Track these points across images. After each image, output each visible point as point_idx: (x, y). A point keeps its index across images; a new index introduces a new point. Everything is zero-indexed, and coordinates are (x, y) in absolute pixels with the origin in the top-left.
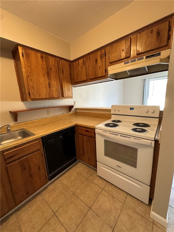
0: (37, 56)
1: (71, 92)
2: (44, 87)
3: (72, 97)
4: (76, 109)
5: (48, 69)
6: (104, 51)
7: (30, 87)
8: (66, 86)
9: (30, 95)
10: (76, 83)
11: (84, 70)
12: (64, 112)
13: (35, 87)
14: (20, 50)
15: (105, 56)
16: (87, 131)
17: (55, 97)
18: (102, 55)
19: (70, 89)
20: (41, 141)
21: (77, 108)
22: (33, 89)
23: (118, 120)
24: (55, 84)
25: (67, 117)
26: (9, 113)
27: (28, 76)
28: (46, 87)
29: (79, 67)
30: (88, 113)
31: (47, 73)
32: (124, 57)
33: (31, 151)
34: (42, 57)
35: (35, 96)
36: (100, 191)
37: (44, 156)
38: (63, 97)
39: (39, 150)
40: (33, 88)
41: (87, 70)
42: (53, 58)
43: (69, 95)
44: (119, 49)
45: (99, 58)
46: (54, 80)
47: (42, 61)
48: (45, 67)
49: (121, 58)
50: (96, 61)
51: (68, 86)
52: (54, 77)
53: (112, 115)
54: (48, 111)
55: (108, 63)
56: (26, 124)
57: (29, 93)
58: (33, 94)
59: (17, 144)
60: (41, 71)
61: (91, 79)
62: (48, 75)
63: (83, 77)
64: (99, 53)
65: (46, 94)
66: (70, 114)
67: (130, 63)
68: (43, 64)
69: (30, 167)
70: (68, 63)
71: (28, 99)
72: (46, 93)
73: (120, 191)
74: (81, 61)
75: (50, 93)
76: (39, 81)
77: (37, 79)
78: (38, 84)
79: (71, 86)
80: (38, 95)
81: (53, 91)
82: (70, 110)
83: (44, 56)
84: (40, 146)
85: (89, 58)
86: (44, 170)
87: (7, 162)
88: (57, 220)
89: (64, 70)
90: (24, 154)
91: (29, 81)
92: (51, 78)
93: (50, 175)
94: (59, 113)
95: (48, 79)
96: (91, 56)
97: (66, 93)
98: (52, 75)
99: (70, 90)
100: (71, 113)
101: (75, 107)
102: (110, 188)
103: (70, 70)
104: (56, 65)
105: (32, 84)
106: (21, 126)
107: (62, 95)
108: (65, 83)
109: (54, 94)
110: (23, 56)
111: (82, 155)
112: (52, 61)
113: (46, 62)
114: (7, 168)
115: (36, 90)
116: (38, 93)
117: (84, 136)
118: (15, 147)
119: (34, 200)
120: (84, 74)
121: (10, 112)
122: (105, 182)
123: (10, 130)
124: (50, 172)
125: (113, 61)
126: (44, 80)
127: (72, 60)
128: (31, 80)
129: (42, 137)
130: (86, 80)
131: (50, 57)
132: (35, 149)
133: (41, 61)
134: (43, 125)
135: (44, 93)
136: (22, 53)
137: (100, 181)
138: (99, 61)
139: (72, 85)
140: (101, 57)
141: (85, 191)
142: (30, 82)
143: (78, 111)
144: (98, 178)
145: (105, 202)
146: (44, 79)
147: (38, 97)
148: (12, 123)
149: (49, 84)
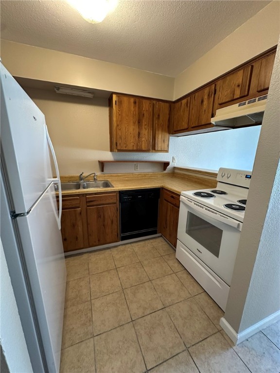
0: (129, 102)
1: (166, 143)
3: (167, 151)
4: (175, 168)
5: (140, 116)
6: (213, 88)
7: (118, 137)
8: (160, 136)
9: (117, 145)
10: (175, 131)
11: (186, 114)
12: (157, 170)
13: (123, 137)
14: (115, 97)
15: (215, 94)
16: (172, 197)
17: (143, 149)
18: (211, 93)
19: (166, 139)
20: (118, 195)
21: (176, 166)
23: (222, 192)
24: (146, 133)
25: (159, 177)
26: (98, 163)
27: (118, 125)
28: (134, 137)
29: (182, 110)
30: (189, 175)
31: (138, 120)
32: (239, 96)
33: (108, 202)
34: (135, 103)
35: (122, 147)
36: (170, 273)
37: (118, 211)
38: (155, 150)
39: (115, 203)
40: (121, 138)
41: (190, 114)
42: (148, 102)
43: (163, 147)
44: (233, 83)
45: (206, 97)
46: (145, 128)
47: (135, 106)
48: (137, 113)
49: (235, 98)
50: (202, 101)
51: (163, 136)
52: (146, 125)
53: (218, 183)
54: (136, 165)
55: (216, 105)
56: (111, 176)
57: (116, 143)
58: (120, 144)
59: (97, 191)
60: (132, 118)
61: (192, 127)
62: (139, 123)
63: (183, 123)
64: (206, 91)
65: (133, 146)
66: (164, 174)
67: (247, 105)
68: (135, 110)
69: (104, 217)
70: (167, 105)
71: (115, 150)
72: (133, 144)
73: (195, 284)
74: (184, 101)
75: (138, 144)
76: (128, 130)
77: (126, 128)
78: (126, 134)
79: (167, 135)
80: (125, 146)
81: (142, 142)
82: (165, 169)
83: (137, 100)
84: (116, 199)
85: (195, 97)
86: (116, 226)
87: (88, 204)
88: (116, 273)
89: (160, 116)
90: (101, 202)
91: (118, 130)
92: (142, 126)
93: (122, 235)
94: (149, 170)
95: (138, 127)
96: (197, 94)
97: (159, 144)
98: (144, 122)
99: (165, 141)
100: (166, 172)
101: (171, 165)
102: (185, 276)
103: (170, 114)
104: (151, 109)
105: (120, 134)
106: (106, 178)
107: (153, 148)
108: (160, 132)
109: (143, 145)
110: (116, 104)
111: (164, 228)
112: (146, 105)
113: (139, 108)
114: (87, 209)
115: (124, 141)
116: (125, 143)
117: (169, 204)
118: (96, 194)
119: (104, 251)
120: (186, 120)
121: (99, 161)
122: (182, 269)
123: (96, 179)
124: (123, 232)
125: (224, 101)
127: (174, 100)
128: (120, 129)
129: (120, 191)
130: (187, 129)
131: (144, 101)
132: (111, 201)
133: (134, 108)
134: (127, 180)
135: (131, 143)
136: (116, 101)
137: (176, 265)
138: (205, 102)
139: (169, 134)
140: (209, 95)
141: (153, 265)
142: (119, 132)
143: (176, 171)
144: (175, 260)
145: (170, 284)
146: (134, 127)
147: (124, 149)
148: (98, 173)
149: (139, 133)
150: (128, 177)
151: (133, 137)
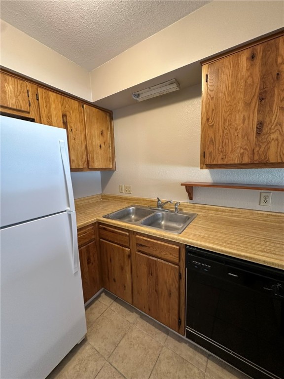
2: (240, 136)
5: (264, 83)
7: (208, 140)
9: (205, 157)
13: (217, 141)
14: (205, 70)
22: (213, 144)
28: (246, 135)
31: (260, 94)
33: (164, 256)
34: (253, 57)
35: (214, 159)
40: (213, 142)
47: (252, 66)
48: (257, 80)
54: (263, 195)
57: (205, 153)
58: (211, 154)
62: (261, 99)
65: (242, 155)
68: (251, 75)
69: (157, 277)
71: (201, 166)
72: (242, 151)
75: (257, 149)
76: (230, 125)
77: (225, 120)
78: (225, 132)
80: (221, 156)
81: (269, 142)
83: (260, 49)
87: (138, 248)
91: (207, 128)
95: (259, 111)
105: (211, 135)
106: (195, 210)
109: (273, 150)
110: (206, 81)
114: (136, 254)
115: (219, 146)
116: (222, 151)
126: (244, 116)
128: (213, 125)
136: (207, 75)
142: (210, 132)
146: (246, 114)
147: (220, 162)
148: (185, 201)
149: (261, 125)
150: (238, 216)
151: (243, 137)
